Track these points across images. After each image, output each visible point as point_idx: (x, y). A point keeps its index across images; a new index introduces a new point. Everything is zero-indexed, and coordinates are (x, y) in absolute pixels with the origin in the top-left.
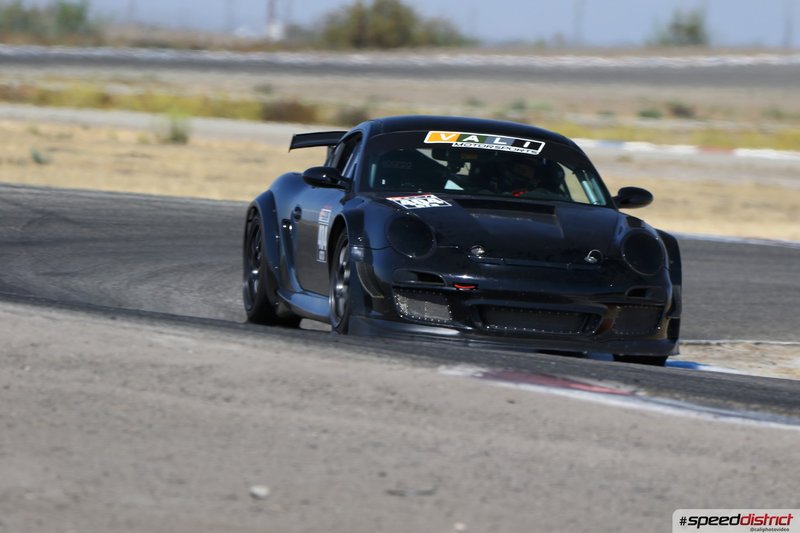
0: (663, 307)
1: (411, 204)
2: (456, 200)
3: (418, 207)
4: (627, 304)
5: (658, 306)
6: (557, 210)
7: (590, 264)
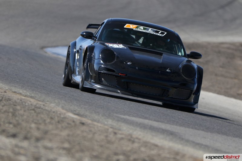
0: (192, 91)
1: (112, 46)
3: (114, 47)
4: (179, 88)
5: (190, 90)
6: (163, 55)
7: (167, 72)
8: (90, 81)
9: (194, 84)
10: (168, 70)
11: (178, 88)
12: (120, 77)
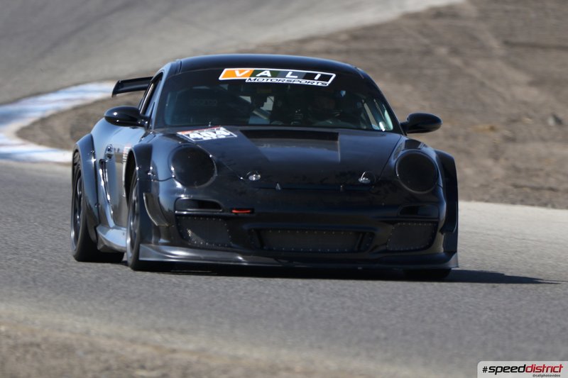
0: (437, 223)
1: (199, 137)
2: (242, 131)
3: (205, 139)
4: (399, 222)
5: (431, 222)
6: (340, 137)
7: (363, 184)
8: (156, 243)
9: (439, 203)
10: (362, 179)
11: (396, 222)
12: (237, 217)
